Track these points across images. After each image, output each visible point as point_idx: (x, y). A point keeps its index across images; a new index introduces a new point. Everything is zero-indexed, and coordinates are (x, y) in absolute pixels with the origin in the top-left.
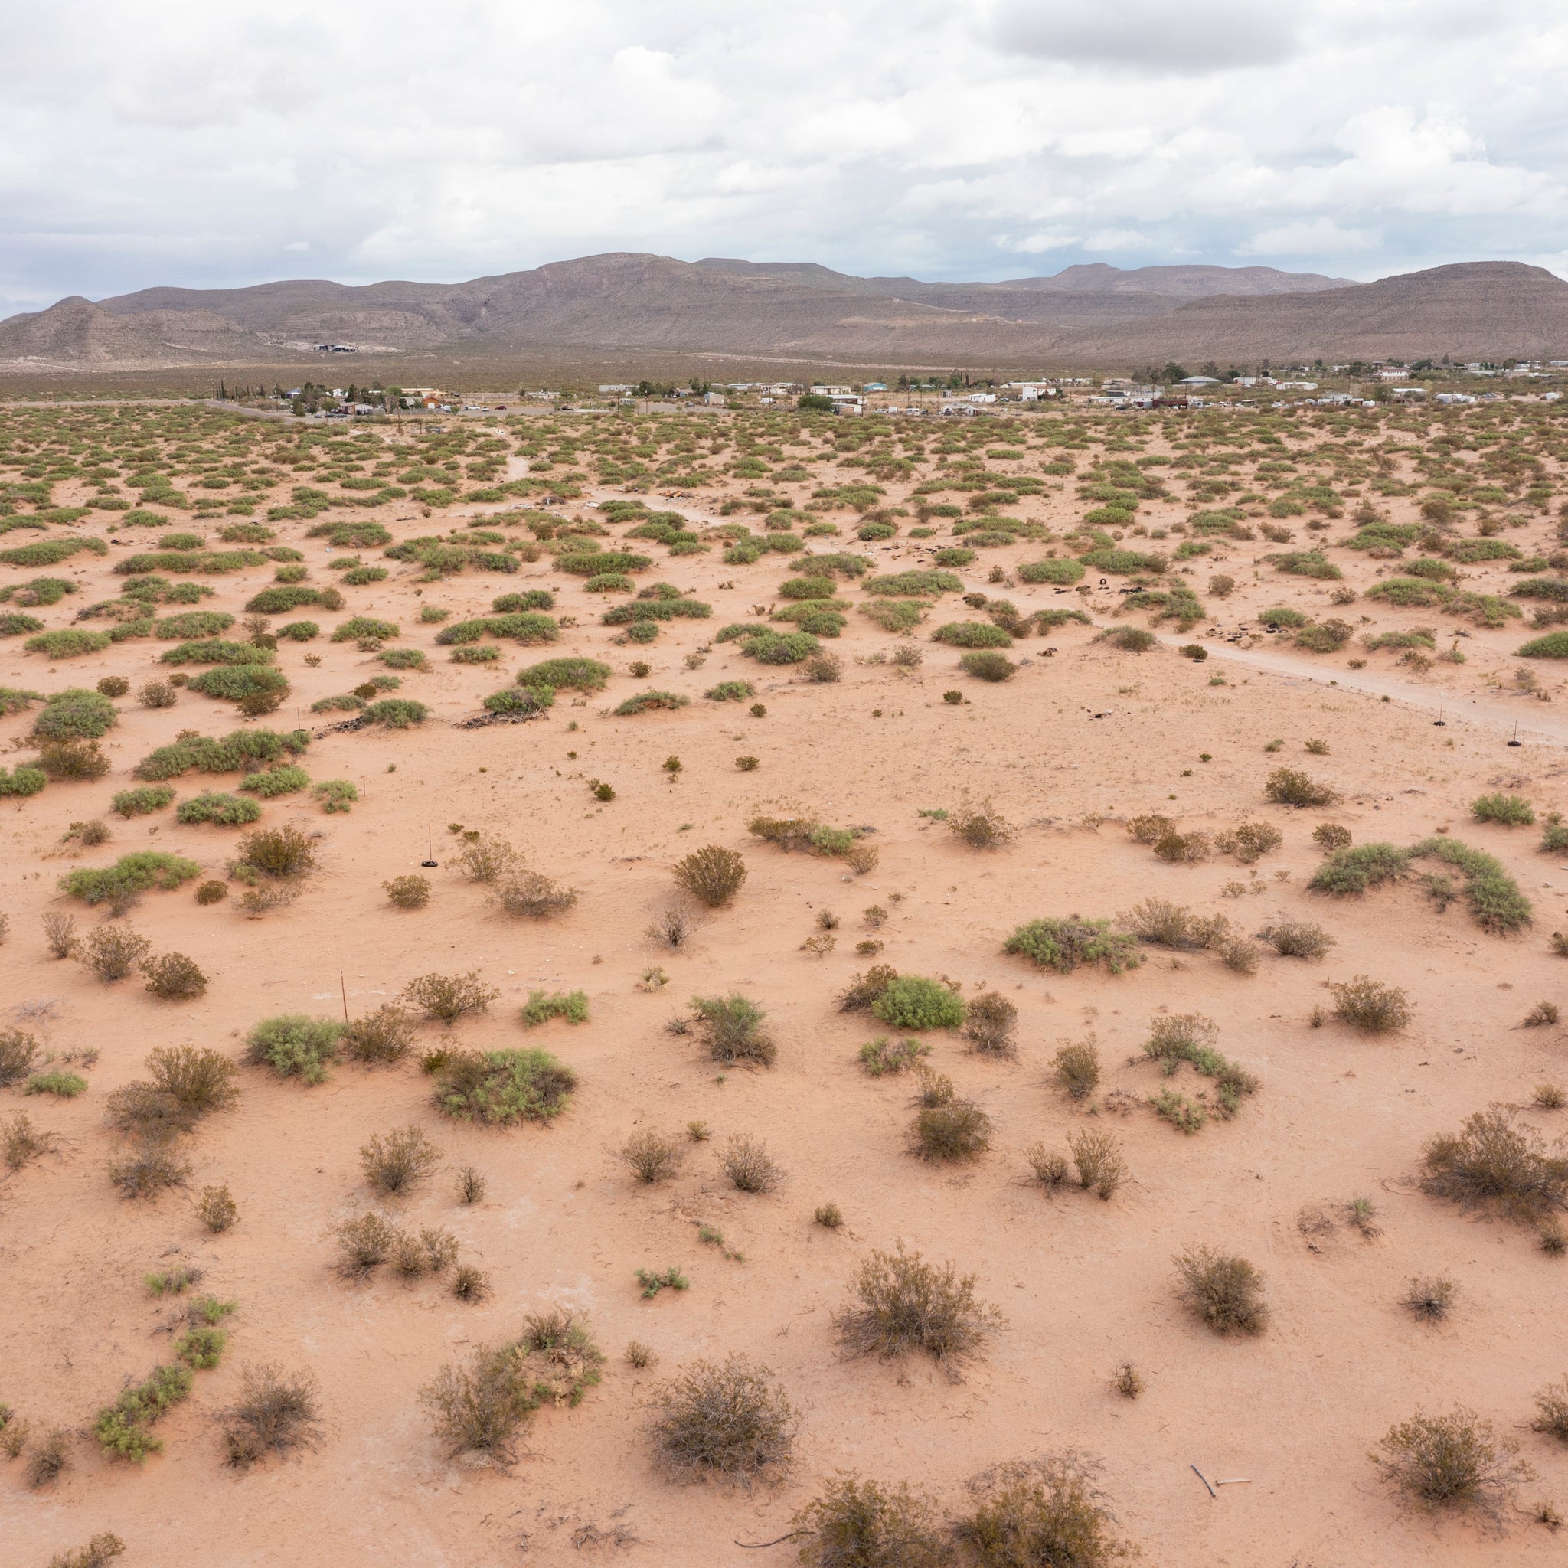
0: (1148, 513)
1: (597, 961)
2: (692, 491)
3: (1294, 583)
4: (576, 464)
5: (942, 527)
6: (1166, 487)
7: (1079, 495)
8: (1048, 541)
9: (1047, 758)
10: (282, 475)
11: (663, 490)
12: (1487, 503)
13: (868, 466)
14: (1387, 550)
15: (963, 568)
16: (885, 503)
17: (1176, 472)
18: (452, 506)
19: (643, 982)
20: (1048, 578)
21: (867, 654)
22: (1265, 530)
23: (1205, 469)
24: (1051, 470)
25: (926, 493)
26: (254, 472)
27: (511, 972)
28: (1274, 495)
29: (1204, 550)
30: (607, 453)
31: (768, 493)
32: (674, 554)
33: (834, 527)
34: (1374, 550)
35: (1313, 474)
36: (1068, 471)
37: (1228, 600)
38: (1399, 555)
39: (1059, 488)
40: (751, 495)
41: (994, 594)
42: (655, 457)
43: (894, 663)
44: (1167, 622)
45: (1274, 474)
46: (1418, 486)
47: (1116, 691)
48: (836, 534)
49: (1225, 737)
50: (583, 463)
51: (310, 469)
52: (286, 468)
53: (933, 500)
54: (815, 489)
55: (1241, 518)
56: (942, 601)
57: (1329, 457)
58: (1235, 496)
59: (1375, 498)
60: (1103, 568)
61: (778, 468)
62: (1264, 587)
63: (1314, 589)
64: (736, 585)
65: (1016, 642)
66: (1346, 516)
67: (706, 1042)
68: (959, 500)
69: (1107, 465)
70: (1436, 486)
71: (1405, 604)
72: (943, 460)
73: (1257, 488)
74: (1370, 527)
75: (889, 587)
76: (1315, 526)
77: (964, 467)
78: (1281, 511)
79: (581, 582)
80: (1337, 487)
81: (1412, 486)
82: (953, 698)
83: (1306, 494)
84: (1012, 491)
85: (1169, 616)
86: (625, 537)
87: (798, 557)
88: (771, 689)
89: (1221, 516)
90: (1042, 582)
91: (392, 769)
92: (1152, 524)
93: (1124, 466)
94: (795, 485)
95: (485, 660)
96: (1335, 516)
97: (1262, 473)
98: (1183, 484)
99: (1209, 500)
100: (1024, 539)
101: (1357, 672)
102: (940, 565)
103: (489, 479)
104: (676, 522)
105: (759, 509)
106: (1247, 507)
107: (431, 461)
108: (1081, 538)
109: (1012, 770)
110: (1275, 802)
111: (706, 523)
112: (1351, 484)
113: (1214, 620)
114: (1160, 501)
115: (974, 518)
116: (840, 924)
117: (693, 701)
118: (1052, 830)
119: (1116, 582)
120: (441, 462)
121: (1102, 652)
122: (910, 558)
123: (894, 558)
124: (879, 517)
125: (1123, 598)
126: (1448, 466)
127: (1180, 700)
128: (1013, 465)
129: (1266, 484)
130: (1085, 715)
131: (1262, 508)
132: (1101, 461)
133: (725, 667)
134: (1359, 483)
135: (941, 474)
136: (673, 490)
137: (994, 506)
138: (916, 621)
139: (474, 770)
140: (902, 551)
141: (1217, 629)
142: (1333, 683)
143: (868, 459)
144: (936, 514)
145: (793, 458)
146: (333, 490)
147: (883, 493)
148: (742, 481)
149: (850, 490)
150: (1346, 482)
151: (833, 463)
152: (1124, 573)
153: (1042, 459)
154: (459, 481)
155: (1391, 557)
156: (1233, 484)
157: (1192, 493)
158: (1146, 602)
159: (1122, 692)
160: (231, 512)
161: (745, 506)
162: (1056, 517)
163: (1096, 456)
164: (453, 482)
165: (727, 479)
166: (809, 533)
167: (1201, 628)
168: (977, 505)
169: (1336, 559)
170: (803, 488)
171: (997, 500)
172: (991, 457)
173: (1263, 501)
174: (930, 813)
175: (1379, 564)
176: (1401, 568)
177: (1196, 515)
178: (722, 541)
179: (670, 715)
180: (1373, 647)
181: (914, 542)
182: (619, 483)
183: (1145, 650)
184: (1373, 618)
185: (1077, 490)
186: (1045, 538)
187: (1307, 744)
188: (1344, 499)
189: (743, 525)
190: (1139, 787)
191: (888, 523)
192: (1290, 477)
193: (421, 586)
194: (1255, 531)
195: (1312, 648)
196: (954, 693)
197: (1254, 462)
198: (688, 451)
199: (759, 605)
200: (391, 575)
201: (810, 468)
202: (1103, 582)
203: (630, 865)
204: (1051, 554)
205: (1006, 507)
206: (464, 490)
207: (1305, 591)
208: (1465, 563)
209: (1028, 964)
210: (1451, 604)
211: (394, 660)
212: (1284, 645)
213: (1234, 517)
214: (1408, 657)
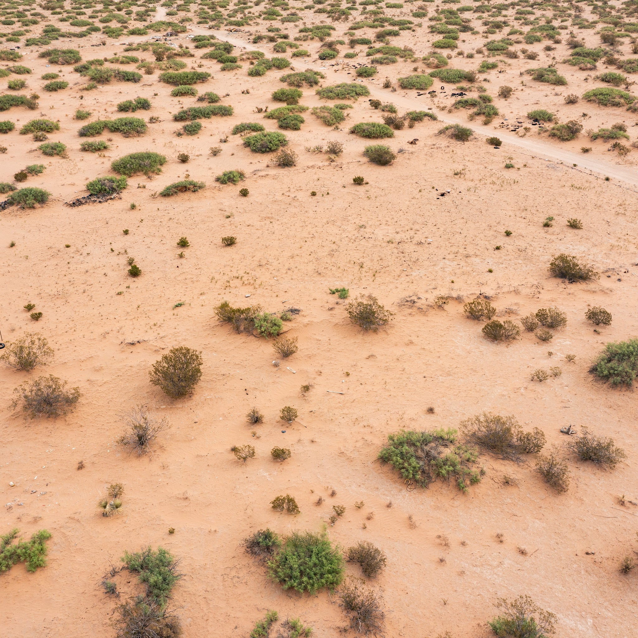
0: (464, 41)
1: (81, 467)
2: (242, 28)
3: (542, 87)
4: (189, 11)
5: (361, 51)
6: (472, 25)
7: (430, 30)
8: (414, 61)
9: (412, 233)
10: (43, 17)
11: (227, 28)
12: (632, 32)
13: (329, 13)
14: (589, 66)
15: (370, 78)
16: (334, 37)
17: (477, 15)
18: (120, 38)
19: (102, 510)
20: (414, 86)
21: (313, 145)
22: (524, 52)
23: (490, 13)
24: (417, 15)
25: (355, 29)
26: (32, 15)
27: (12, 483)
28: (526, 29)
29: (494, 66)
30: (205, 5)
31: (278, 30)
32: (223, 69)
33: (307, 52)
34: (582, 65)
35: (543, 16)
36: (424, 15)
37: (509, 100)
38: (594, 68)
39: (420, 25)
40: (269, 31)
41: (385, 97)
42: (228, 7)
43: (327, 152)
44: (477, 118)
45: (523, 16)
46: (595, 22)
47: (451, 173)
48: (308, 56)
49: (518, 213)
50: (192, 11)
51: (59, 13)
52: (47, 13)
53: (359, 34)
54: (302, 27)
55: (511, 44)
56: (358, 102)
57: (550, 6)
58: (506, 30)
59: (575, 30)
60: (443, 79)
61: (285, 14)
62: (527, 91)
63: (554, 92)
64: (251, 91)
65: (396, 132)
66: (563, 42)
67: (126, 613)
68: (370, 34)
69: (443, 12)
70: (605, 22)
71: (606, 105)
72: (365, 9)
73: (516, 25)
74: (577, 50)
75: (330, 94)
76: (548, 49)
77: (375, 13)
78: (531, 40)
79: (171, 89)
80: (556, 23)
81: (592, 23)
82: (358, 181)
83: (542, 29)
84: (396, 28)
85: (478, 114)
86: (201, 58)
87: (286, 72)
88: (255, 172)
89: (500, 44)
90: (411, 89)
91: (13, 245)
92: (466, 48)
93: (451, 12)
94: (292, 24)
95: (99, 150)
96: (558, 42)
97: (518, 16)
98: (480, 22)
99: (493, 33)
100: (402, 59)
101: (586, 155)
102: (359, 76)
103: (145, 20)
104: (228, 48)
105: (272, 40)
106: (513, 37)
107: (119, 10)
108: (431, 59)
109: (391, 245)
110: (555, 277)
111: (245, 48)
112: (562, 22)
113: (503, 116)
114: (469, 33)
115: (378, 45)
116: (264, 420)
117: (207, 184)
118: (415, 309)
119: (450, 88)
120: (124, 10)
121: (443, 142)
122: (344, 71)
123: (336, 71)
124: (330, 45)
125: (453, 100)
126: (608, 10)
127: (489, 181)
128: (397, 11)
129: (521, 22)
130: (435, 194)
131: (521, 38)
132: (440, 8)
133: (233, 155)
134: (566, 21)
135: (363, 17)
136: (232, 27)
137: (388, 38)
138: (343, 119)
139: (62, 246)
140: (340, 67)
141: (505, 123)
142: (575, 165)
143: (329, 8)
144: (359, 43)
145: (293, 8)
146: (65, 27)
147: (334, 29)
148: (267, 22)
149: (318, 28)
150: (560, 20)
151: (312, 11)
152: (453, 82)
153: (412, 8)
154: (129, 22)
155: (591, 69)
156: (505, 23)
157: (485, 28)
158: (466, 104)
159: (456, 174)
160: (9, 40)
161: (265, 38)
162: (418, 44)
163: (438, 6)
164: (126, 22)
165: (259, 21)
166: (295, 55)
167: (496, 122)
168: (380, 37)
169: (564, 71)
170: (296, 26)
171: (390, 33)
172: (387, 7)
173: (521, 33)
174: (337, 291)
175: (585, 74)
176: (598, 78)
177: (488, 43)
178: (249, 61)
179: (192, 196)
180: (594, 138)
181: (347, 61)
182: (206, 23)
183: (467, 140)
184: (590, 114)
185: (429, 27)
186: (413, 59)
187: (569, 222)
188: (560, 31)
189: (261, 50)
190: (469, 260)
191: (334, 50)
192: (532, 18)
193: (85, 93)
194: (519, 54)
195: (559, 138)
196: (359, 178)
197: (513, 8)
198: (245, 4)
199: (260, 107)
200: (71, 85)
201: (300, 14)
202: (442, 88)
203: (133, 348)
204: (415, 70)
205: (394, 38)
206: (131, 28)
207: (549, 93)
208: (629, 72)
209: (396, 477)
210: (632, 105)
211: (48, 150)
212: (543, 135)
213: (507, 44)
214: (615, 146)
